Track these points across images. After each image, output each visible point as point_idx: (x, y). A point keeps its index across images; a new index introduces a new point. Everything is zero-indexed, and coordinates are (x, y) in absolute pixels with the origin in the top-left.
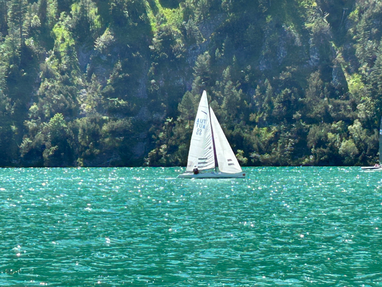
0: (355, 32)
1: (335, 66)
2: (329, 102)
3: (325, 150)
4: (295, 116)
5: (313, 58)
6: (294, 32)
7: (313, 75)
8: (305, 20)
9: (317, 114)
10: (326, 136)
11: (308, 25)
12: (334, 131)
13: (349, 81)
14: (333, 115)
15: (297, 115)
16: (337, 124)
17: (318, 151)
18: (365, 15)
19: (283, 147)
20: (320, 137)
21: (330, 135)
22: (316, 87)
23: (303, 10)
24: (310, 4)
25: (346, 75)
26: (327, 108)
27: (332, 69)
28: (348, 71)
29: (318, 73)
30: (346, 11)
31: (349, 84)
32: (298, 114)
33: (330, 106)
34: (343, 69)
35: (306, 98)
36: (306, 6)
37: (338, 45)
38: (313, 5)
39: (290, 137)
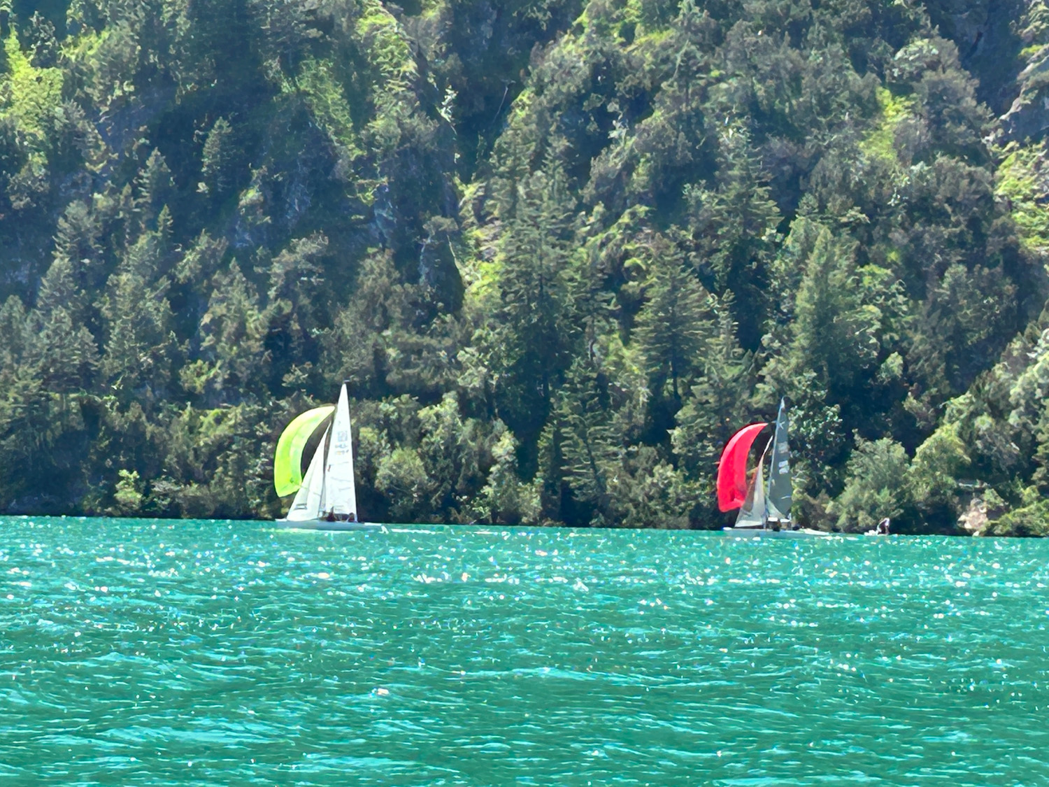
1: (429, 241)
4: (288, 379)
8: (377, 109)
11: (377, 125)
13: (470, 283)
14: (393, 377)
15: (297, 375)
16: (394, 404)
19: (242, 465)
21: (367, 434)
24: (398, 65)
26: (379, 356)
27: (419, 246)
29: (382, 259)
30: (511, 86)
31: (469, 291)
32: (298, 372)
33: (392, 353)
35: (332, 327)
36: (385, 70)
38: (402, 69)
39: (265, 437)
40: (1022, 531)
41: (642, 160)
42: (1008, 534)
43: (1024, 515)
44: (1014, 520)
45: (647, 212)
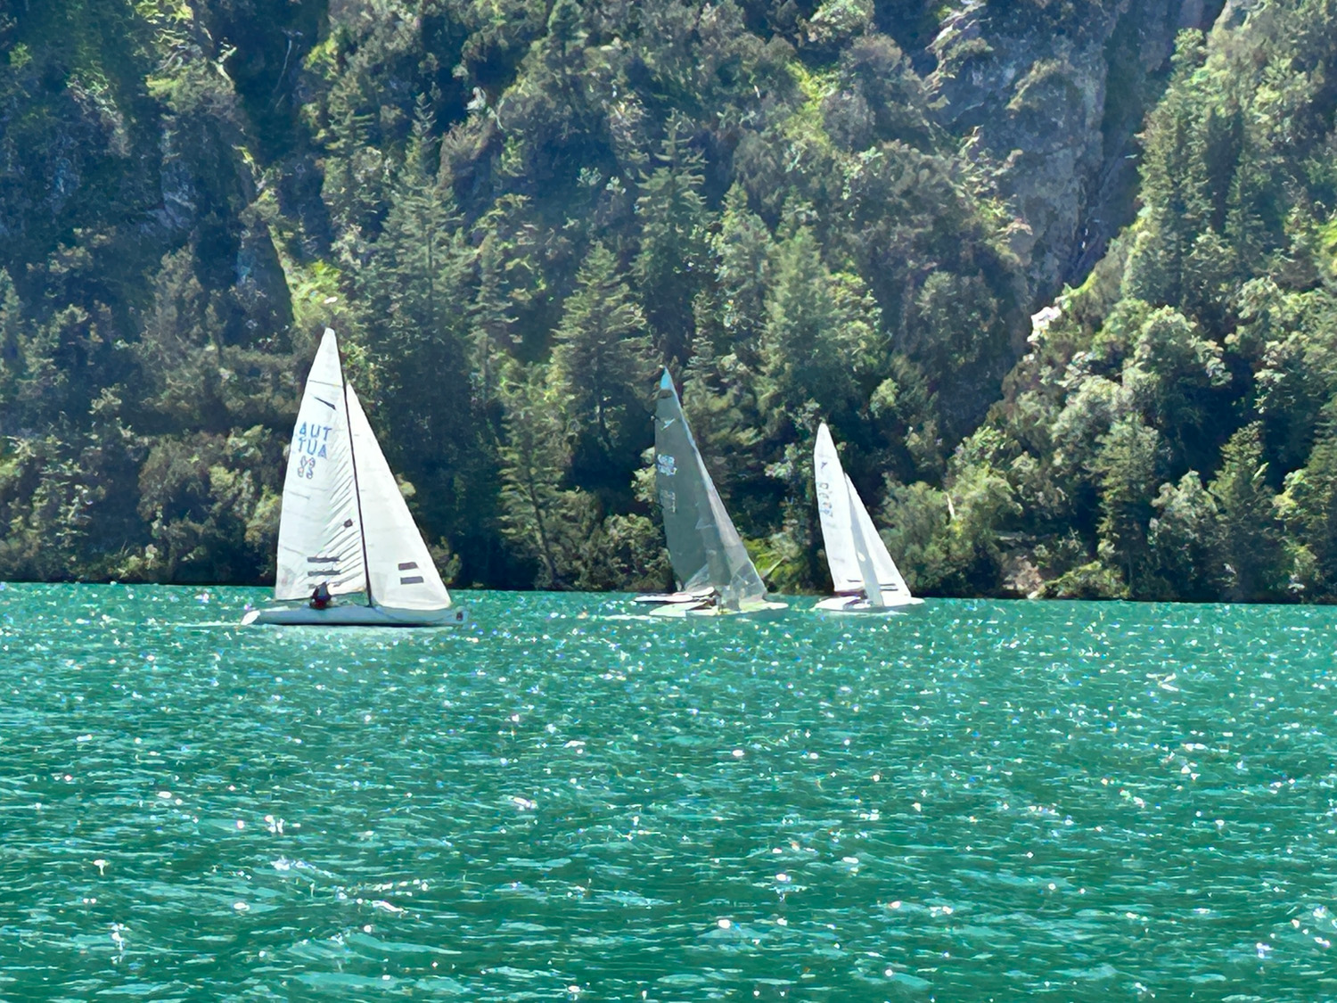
0: (325, 119)
1: (248, 234)
2: (222, 360)
3: (200, 529)
4: (98, 405)
5: (173, 203)
6: (108, 108)
7: (168, 261)
8: (150, 66)
9: (178, 399)
10: (206, 479)
11: (157, 86)
12: (235, 463)
13: (295, 286)
14: (234, 404)
15: (108, 399)
16: (246, 438)
17: (175, 529)
18: (360, 60)
19: (51, 512)
20: (184, 481)
21: (220, 475)
22: (179, 302)
23: (146, 32)
24: (169, 10)
25: (286, 264)
26: (211, 378)
27: (238, 242)
28: (295, 250)
29: (187, 255)
30: (296, 40)
31: (297, 296)
32: (111, 397)
33: (225, 373)
34: (278, 244)
35: (139, 340)
36: (154, 16)
37: (265, 159)
38: (178, 16)
39: (77, 479)
40: (1089, 593)
41: (511, 138)
42: (1071, 597)
43: (1089, 574)
44: (1078, 579)
45: (524, 203)
